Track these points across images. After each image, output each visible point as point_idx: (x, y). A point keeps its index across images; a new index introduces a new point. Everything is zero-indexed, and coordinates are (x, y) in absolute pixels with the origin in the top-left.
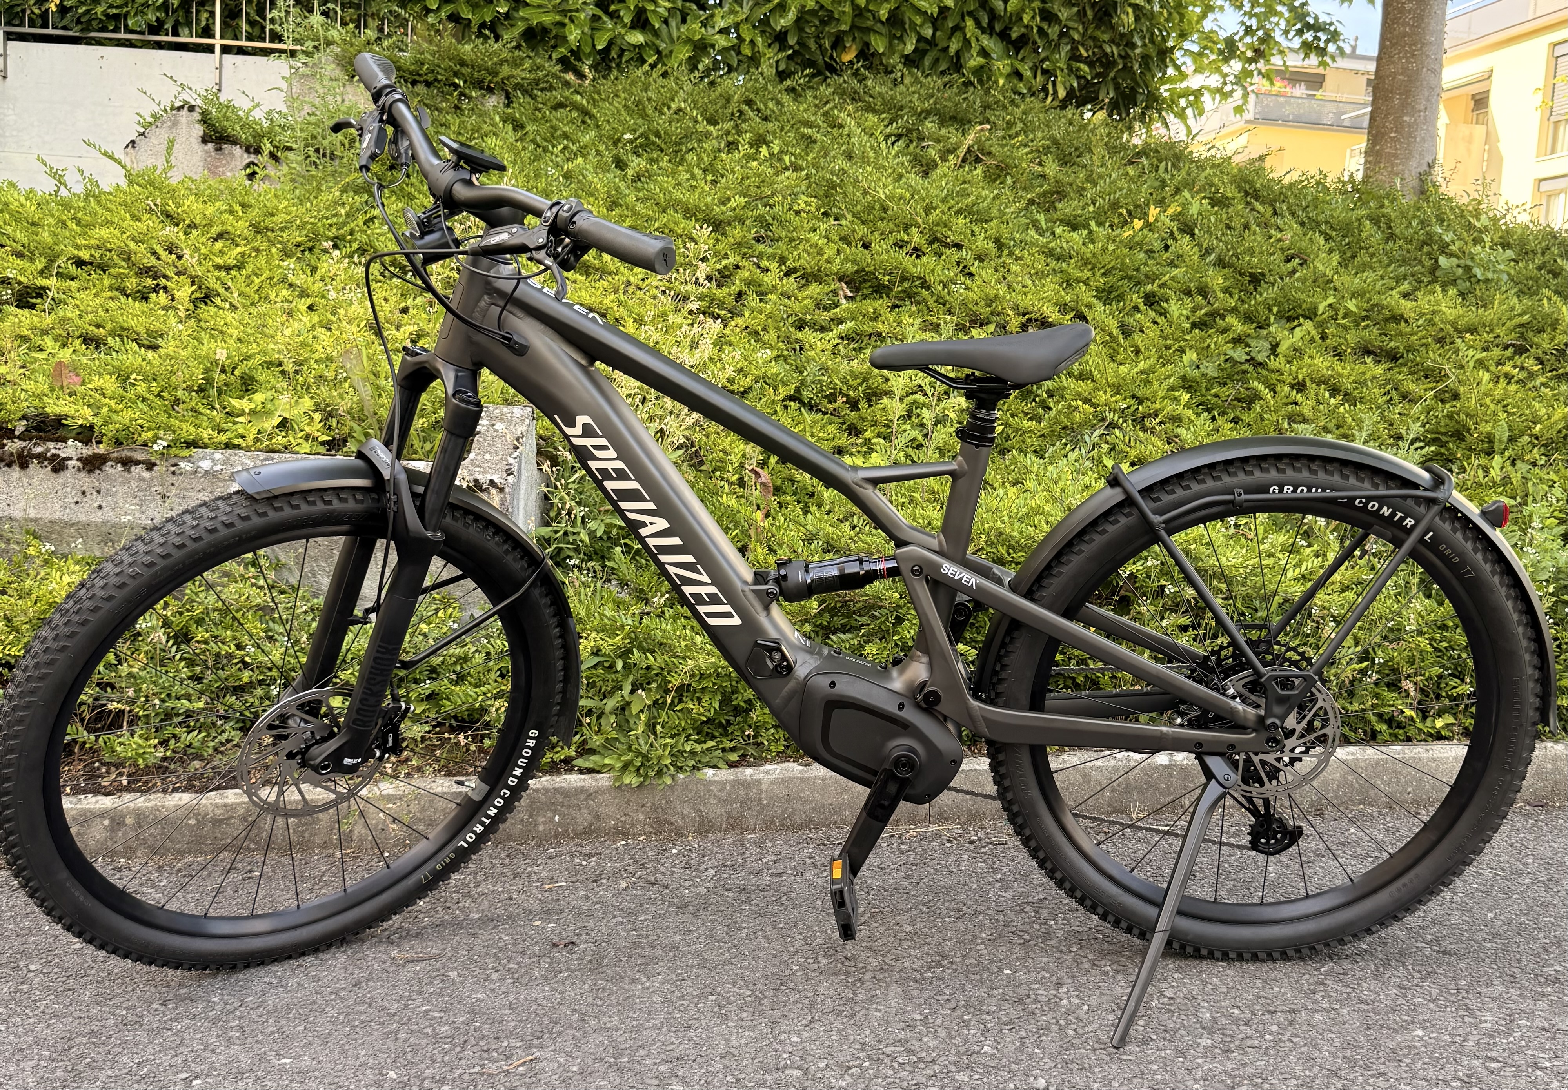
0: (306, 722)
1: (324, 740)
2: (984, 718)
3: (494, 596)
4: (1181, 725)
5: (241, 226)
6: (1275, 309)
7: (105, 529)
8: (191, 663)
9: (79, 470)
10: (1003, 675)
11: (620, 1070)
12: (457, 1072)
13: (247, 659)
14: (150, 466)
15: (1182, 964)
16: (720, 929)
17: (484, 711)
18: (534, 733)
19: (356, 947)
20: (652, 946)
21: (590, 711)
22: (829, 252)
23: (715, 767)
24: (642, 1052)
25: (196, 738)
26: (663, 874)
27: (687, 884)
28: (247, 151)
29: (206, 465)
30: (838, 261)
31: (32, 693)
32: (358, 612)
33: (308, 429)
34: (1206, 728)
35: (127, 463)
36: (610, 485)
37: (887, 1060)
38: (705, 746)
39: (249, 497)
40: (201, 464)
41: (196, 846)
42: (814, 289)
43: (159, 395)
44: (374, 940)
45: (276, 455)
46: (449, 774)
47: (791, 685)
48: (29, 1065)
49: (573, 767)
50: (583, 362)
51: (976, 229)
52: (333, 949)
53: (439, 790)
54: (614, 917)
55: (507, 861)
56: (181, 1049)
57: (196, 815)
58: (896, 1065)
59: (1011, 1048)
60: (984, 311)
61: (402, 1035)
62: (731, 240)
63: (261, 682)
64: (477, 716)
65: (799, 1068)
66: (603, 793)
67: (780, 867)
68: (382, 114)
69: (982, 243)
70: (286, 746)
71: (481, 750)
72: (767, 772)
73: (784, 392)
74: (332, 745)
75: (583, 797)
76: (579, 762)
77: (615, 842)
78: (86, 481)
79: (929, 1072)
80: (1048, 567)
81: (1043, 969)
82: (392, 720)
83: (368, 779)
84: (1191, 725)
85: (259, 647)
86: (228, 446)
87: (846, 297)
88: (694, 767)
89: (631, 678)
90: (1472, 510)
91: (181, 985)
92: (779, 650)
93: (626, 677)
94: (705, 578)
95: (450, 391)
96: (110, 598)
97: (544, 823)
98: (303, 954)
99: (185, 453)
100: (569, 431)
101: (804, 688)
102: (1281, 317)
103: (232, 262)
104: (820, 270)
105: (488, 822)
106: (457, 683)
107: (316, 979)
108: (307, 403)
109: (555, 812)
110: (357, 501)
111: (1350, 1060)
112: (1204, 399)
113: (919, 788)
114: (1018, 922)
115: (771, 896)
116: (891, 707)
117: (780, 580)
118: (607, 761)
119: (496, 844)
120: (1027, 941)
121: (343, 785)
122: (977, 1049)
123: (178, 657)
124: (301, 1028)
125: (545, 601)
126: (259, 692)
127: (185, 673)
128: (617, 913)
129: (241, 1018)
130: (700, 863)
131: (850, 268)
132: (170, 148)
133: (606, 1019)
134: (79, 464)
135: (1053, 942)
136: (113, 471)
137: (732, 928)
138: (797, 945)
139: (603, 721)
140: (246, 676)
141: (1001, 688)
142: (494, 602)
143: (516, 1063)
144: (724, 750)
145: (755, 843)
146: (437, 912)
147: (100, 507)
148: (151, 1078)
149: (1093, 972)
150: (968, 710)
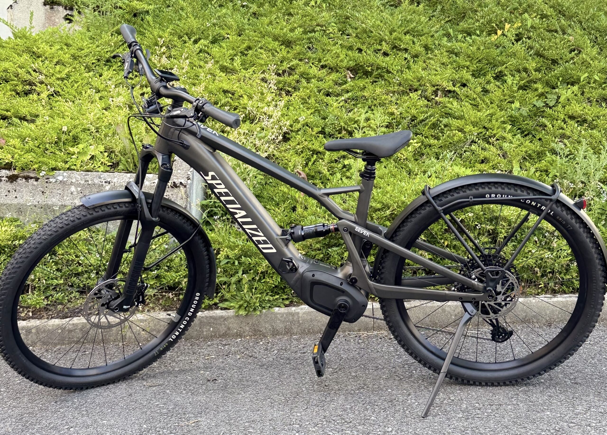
0: (108, 292)
1: (116, 299)
2: (375, 288)
3: (181, 240)
4: (454, 290)
5: (66, 57)
6: (561, 79)
7: (18, 207)
8: (56, 263)
9: (7, 182)
10: (383, 271)
11: (230, 424)
12: (169, 426)
13: (80, 262)
14: (37, 179)
15: (462, 387)
16: (276, 374)
17: (179, 283)
18: (198, 294)
19: (130, 381)
20: (247, 381)
21: (225, 282)
22: (342, 56)
23: (279, 307)
24: (239, 419)
25: (60, 295)
26: (255, 352)
27: (265, 357)
28: (66, 9)
29: (60, 178)
30: (346, 61)
31: (8, 284)
32: (127, 247)
33: (102, 160)
34: (465, 292)
35: (27, 178)
36: (222, 198)
37: (333, 422)
38: (275, 298)
39: (86, 208)
40: (59, 178)
41: (62, 341)
42: (334, 76)
43: (38, 147)
44: (136, 378)
45: (90, 173)
46: (166, 310)
47: (297, 275)
48: (8, 424)
49: (218, 307)
50: (211, 151)
51: (415, 40)
52: (120, 382)
53: (162, 317)
54: (233, 370)
55: (190, 347)
56: (64, 418)
57: (61, 328)
58: (336, 423)
59: (382, 417)
60: (416, 84)
61: (148, 413)
62: (295, 51)
63: (86, 271)
64: (177, 285)
65: (298, 424)
66: (231, 318)
67: (305, 350)
68: (132, 54)
69: (418, 48)
70: (102, 301)
71: (179, 300)
72: (302, 309)
73: (316, 130)
74: (119, 301)
75: (222, 320)
76: (221, 305)
77: (236, 339)
78: (10, 186)
79: (348, 426)
80: (399, 227)
81: (404, 389)
82: (141, 290)
83: (133, 313)
84: (458, 290)
85: (84, 256)
86: (69, 169)
87: (350, 78)
88: (270, 307)
89: (242, 268)
90: (570, 202)
91: (61, 396)
92: (292, 262)
93: (240, 267)
94: (261, 234)
95: (160, 164)
96: (36, 248)
97: (206, 331)
98: (109, 384)
99: (51, 174)
100: (206, 178)
101: (302, 277)
102: (564, 83)
103: (64, 76)
104: (337, 65)
105: (180, 330)
106: (167, 271)
107: (114, 393)
108: (102, 148)
109: (211, 326)
110: (126, 207)
111: (515, 423)
112: (520, 127)
113: (350, 316)
114: (400, 371)
115: (299, 361)
116: (338, 284)
117: (292, 234)
118: (232, 304)
119: (186, 340)
120: (401, 379)
121: (122, 316)
122: (368, 418)
123: (51, 261)
124: (110, 410)
125: (201, 241)
126: (86, 276)
127: (55, 268)
128: (235, 368)
129: (86, 407)
130: (271, 348)
131: (352, 64)
132: (31, 18)
133: (226, 407)
134: (7, 179)
135: (412, 379)
136: (20, 182)
137: (281, 374)
138: (306, 381)
139: (231, 287)
140: (80, 269)
141: (382, 276)
142: (181, 243)
143: (191, 422)
144: (283, 299)
145: (296, 340)
146: (161, 368)
147: (16, 197)
148: (55, 428)
149: (424, 390)
150: (368, 285)
